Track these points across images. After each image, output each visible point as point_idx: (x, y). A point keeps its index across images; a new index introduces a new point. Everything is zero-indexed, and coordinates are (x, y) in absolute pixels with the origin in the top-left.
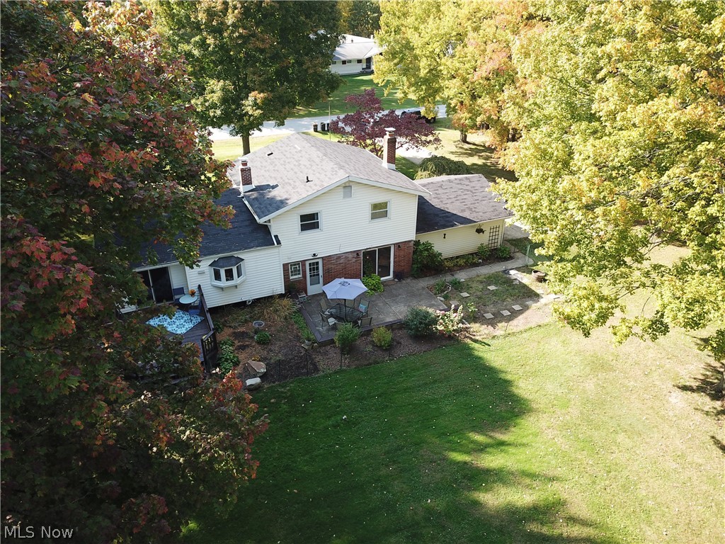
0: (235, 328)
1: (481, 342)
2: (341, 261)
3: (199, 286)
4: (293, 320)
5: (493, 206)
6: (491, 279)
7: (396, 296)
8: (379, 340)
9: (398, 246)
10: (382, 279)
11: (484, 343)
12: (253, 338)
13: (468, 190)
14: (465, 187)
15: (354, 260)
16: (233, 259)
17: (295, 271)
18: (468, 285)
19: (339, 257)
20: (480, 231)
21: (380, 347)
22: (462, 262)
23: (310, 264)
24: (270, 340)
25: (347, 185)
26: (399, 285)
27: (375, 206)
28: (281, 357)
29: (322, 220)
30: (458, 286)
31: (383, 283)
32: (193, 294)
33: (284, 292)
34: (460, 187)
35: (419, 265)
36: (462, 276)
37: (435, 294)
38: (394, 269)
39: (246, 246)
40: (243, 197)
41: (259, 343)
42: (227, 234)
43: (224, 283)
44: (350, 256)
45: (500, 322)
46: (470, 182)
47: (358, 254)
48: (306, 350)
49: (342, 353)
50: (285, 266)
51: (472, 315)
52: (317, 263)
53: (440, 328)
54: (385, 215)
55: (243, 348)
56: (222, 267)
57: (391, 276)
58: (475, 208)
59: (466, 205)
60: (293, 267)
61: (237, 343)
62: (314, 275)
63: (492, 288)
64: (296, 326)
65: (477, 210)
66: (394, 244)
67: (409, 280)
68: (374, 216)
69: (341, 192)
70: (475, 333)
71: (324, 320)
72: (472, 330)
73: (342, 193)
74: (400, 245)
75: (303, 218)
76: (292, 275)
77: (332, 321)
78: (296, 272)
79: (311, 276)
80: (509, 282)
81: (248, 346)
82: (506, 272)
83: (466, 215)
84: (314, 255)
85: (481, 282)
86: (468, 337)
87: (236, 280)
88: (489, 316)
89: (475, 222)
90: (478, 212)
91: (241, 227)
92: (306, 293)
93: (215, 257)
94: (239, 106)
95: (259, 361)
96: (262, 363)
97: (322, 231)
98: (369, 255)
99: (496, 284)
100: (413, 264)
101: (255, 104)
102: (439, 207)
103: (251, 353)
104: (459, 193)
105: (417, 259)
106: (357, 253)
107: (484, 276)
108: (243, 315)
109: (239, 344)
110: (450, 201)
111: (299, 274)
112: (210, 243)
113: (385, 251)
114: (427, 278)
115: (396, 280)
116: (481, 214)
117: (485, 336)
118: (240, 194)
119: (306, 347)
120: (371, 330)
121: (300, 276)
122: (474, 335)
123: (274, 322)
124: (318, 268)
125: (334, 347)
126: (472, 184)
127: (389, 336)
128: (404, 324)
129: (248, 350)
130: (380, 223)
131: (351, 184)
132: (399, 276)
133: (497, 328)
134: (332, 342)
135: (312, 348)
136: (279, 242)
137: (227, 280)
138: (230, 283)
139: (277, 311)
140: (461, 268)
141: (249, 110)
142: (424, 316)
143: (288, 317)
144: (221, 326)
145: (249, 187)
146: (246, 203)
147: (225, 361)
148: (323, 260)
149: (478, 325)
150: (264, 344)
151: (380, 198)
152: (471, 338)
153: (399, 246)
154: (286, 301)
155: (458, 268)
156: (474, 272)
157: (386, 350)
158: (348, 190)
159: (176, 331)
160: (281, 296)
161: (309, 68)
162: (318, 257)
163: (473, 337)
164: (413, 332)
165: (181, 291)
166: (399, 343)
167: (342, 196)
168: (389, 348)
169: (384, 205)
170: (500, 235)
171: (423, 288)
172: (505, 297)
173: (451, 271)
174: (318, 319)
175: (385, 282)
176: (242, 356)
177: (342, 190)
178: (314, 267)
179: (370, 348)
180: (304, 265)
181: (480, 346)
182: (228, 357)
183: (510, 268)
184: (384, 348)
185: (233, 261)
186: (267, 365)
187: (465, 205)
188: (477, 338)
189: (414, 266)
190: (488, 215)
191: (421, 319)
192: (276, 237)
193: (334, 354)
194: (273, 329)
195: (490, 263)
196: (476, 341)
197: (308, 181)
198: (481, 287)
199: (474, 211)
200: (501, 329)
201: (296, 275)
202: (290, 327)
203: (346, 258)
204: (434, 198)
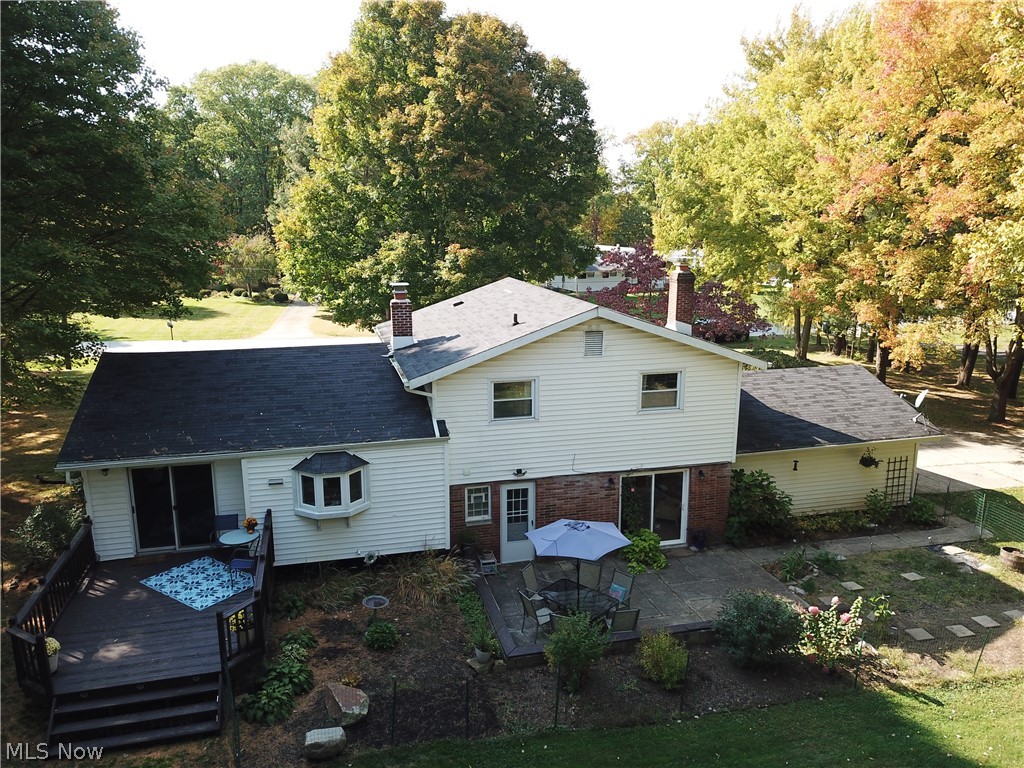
0: (331, 610)
1: (916, 695)
2: (576, 493)
3: (269, 512)
4: (458, 605)
5: (892, 417)
6: (903, 561)
7: (694, 579)
8: (656, 664)
9: (698, 471)
10: (662, 543)
11: (925, 697)
12: (361, 634)
13: (836, 388)
14: (829, 383)
15: (604, 493)
16: (343, 459)
17: (478, 505)
18: (854, 567)
19: (572, 484)
20: (868, 462)
21: (659, 683)
22: (833, 523)
23: (509, 492)
24: (396, 643)
25: (594, 328)
26: (700, 558)
27: (651, 381)
28: (411, 683)
29: (541, 398)
30: (832, 569)
31: (666, 551)
32: (251, 526)
33: (448, 547)
34: (821, 381)
35: (744, 519)
36: (839, 551)
37: (784, 580)
38: (689, 523)
39: (375, 434)
40: (391, 357)
41: (370, 646)
42: (344, 414)
43: (320, 510)
44: (595, 483)
45: (952, 649)
46: (839, 375)
47: (611, 481)
48: (476, 674)
49: (562, 687)
50: (456, 492)
51: (880, 626)
52: (525, 491)
53: (808, 650)
54: (672, 401)
55: (331, 654)
56: (318, 472)
57: (683, 540)
58: (855, 417)
59: (836, 411)
60: (473, 495)
61: (322, 643)
62: (517, 519)
63: (912, 576)
64: (461, 620)
65: (860, 421)
66: (690, 467)
67: (721, 551)
68: (648, 402)
69: (580, 339)
70: (895, 671)
71: (529, 611)
72: (884, 661)
73: (583, 344)
74: (704, 471)
75: (500, 388)
76: (470, 514)
77: (544, 615)
78: (479, 507)
79: (510, 520)
80: (951, 568)
81: (344, 651)
82: (935, 548)
83: (839, 426)
84: (519, 471)
85: (885, 565)
86: (878, 679)
87: (347, 507)
88: (920, 634)
89: (861, 441)
90: (862, 425)
91: (373, 403)
92: (498, 555)
93: (307, 452)
94: (429, 270)
95: (358, 686)
96: (361, 693)
97: (538, 421)
98: (635, 485)
99: (918, 569)
100: (730, 516)
101: (455, 267)
102: (780, 410)
103: (347, 668)
104: (819, 390)
105: (740, 504)
106: (610, 477)
107: (888, 554)
108: (353, 585)
109: (326, 645)
110: (803, 402)
111: (486, 513)
112: (303, 425)
113: (669, 481)
114: (760, 550)
115: (693, 548)
116: (870, 428)
117: (922, 680)
118: (389, 351)
119: (477, 667)
120: (638, 640)
121: (488, 517)
122: (895, 676)
123: (415, 606)
124: (525, 505)
125: (543, 672)
126: (845, 379)
127: (680, 657)
128: (717, 631)
129: (343, 662)
130: (661, 417)
131: (603, 327)
132: (698, 539)
133: (948, 663)
134: (539, 659)
135: (491, 670)
136: (444, 432)
137: (327, 503)
138: (333, 511)
139: (427, 582)
140: (833, 535)
141: (444, 274)
142: (769, 612)
143: (448, 598)
144: (299, 604)
145: (405, 341)
146: (396, 365)
147: (275, 678)
148: (537, 486)
149: (898, 651)
150: (381, 649)
151: (661, 365)
152: (887, 682)
153: (701, 473)
154: (448, 565)
155: (827, 535)
156: (865, 544)
157: (673, 692)
158: (596, 339)
159: (194, 601)
160: (442, 553)
161: (546, 218)
162: (526, 476)
163: (893, 680)
164: (740, 653)
165: (232, 522)
166: (704, 678)
167: (583, 350)
168: (680, 688)
169: (670, 380)
170: (908, 479)
171: (754, 568)
172: (948, 596)
173: (810, 538)
174: (515, 610)
175: (669, 550)
176: (321, 673)
177: (583, 339)
178: (518, 497)
179: (631, 684)
180: (496, 494)
181: (916, 703)
182: (286, 670)
183: (942, 541)
184: (669, 686)
185: (344, 462)
186: (373, 699)
187: (833, 411)
188: (904, 682)
189: (732, 519)
190: (884, 430)
191: (763, 618)
192: (441, 423)
193: (540, 688)
194: (410, 620)
195: (894, 531)
196: (903, 690)
197: (516, 323)
198: (885, 573)
199: (855, 422)
200: (959, 666)
201: (478, 513)
202: (448, 619)
203: (587, 486)
204: (770, 395)
